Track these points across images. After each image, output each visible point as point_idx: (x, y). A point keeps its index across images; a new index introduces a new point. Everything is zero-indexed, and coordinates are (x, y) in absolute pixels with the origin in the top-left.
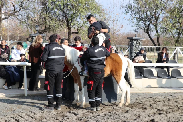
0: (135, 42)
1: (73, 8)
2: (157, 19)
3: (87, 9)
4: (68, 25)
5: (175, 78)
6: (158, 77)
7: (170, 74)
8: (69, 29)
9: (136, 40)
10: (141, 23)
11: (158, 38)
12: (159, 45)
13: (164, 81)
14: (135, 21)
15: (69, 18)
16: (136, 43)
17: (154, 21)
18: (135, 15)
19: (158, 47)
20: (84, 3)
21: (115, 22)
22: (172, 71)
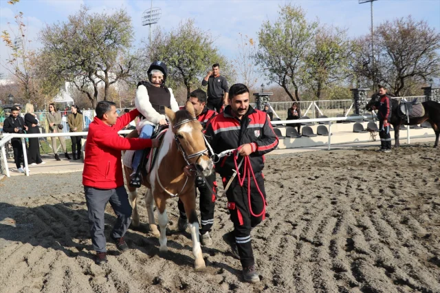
0: (262, 98)
1: (190, 63)
2: (293, 69)
3: (207, 63)
4: (186, 83)
5: (306, 136)
6: (287, 136)
7: (301, 132)
8: (188, 88)
9: (263, 96)
10: (275, 75)
11: (296, 91)
12: (298, 100)
13: (292, 140)
14: (268, 72)
15: (187, 75)
16: (264, 100)
17: (289, 72)
18: (268, 65)
19: (297, 102)
20: (202, 57)
21: (247, 76)
22: (303, 129)
